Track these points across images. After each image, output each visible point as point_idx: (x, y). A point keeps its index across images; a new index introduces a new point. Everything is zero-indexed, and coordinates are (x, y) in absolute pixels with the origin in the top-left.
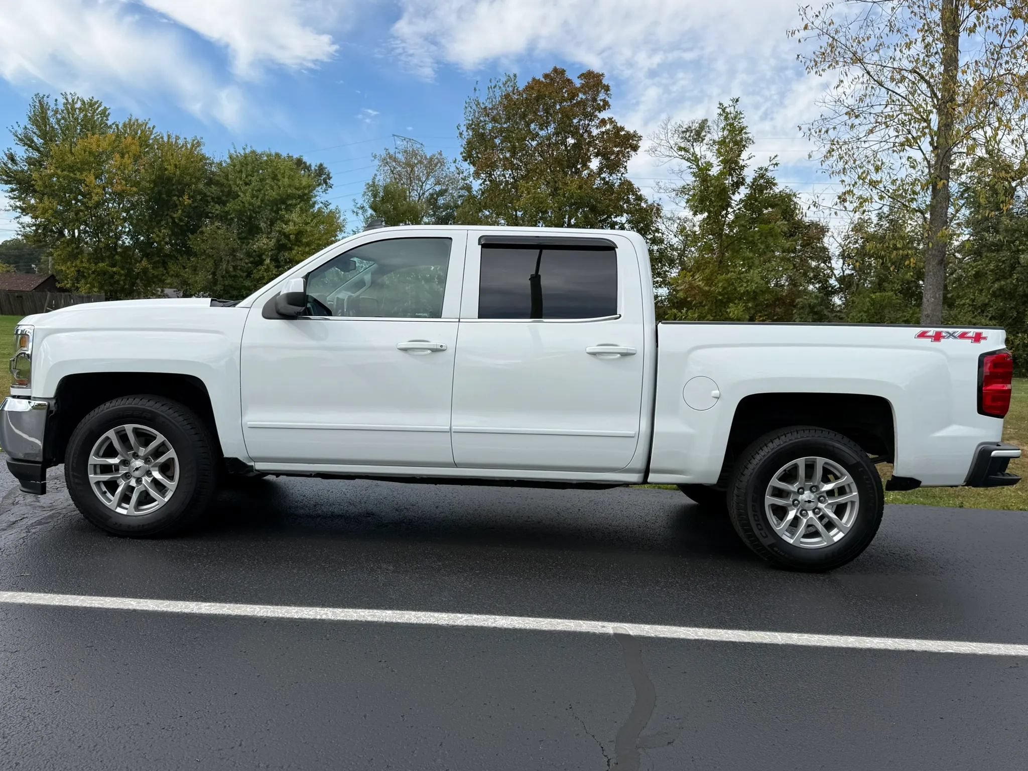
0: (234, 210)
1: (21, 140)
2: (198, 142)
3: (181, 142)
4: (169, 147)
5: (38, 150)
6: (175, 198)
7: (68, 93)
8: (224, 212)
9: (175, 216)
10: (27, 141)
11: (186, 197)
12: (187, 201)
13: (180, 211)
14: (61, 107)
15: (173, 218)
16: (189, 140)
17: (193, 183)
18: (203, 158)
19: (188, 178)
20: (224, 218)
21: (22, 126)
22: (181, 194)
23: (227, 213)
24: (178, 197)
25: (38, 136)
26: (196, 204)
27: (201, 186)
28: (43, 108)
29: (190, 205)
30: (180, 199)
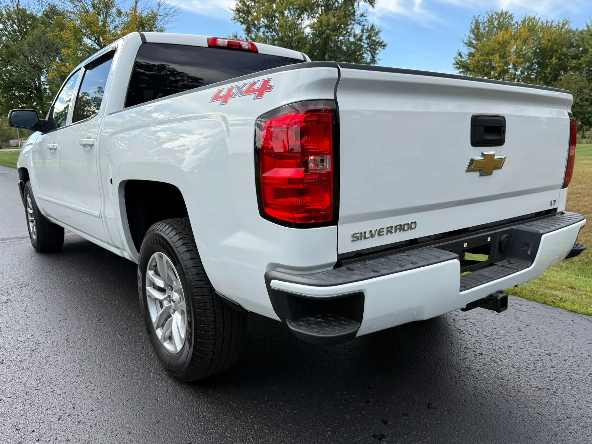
0: (585, 61)
1: (465, 44)
2: (567, 21)
3: (554, 24)
4: (547, 28)
5: (474, 47)
6: (547, 61)
7: (489, 11)
8: (578, 64)
9: (546, 72)
10: (470, 44)
11: (554, 59)
12: (554, 61)
13: (549, 69)
14: (486, 20)
15: (545, 74)
16: (561, 21)
17: (560, 49)
18: (569, 31)
19: (556, 46)
20: (578, 68)
21: (467, 36)
22: (551, 57)
23: (581, 64)
24: (549, 59)
25: (474, 39)
26: (561, 62)
27: (564, 50)
28: (477, 22)
29: (556, 64)
30: (551, 61)
